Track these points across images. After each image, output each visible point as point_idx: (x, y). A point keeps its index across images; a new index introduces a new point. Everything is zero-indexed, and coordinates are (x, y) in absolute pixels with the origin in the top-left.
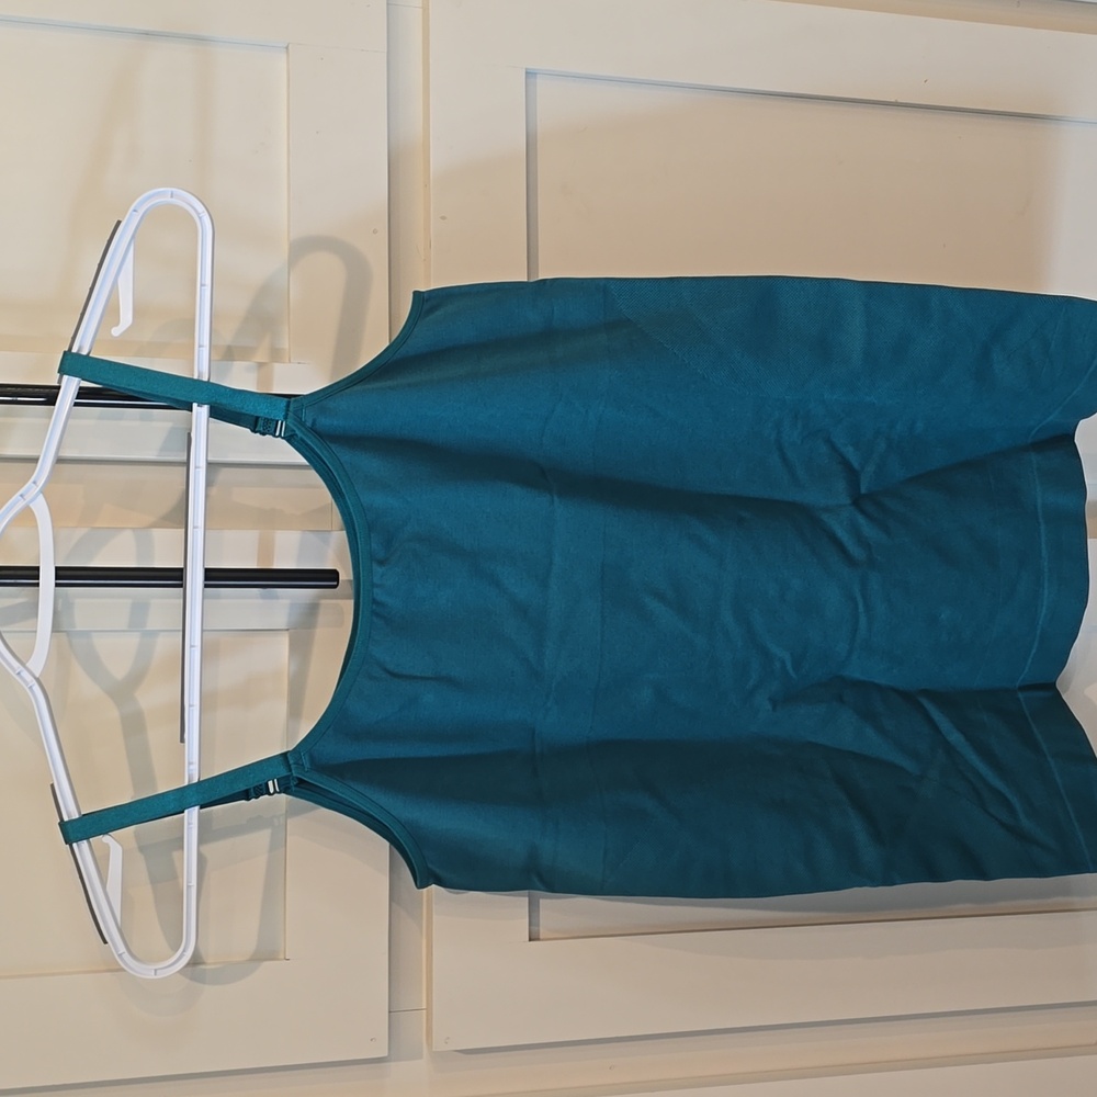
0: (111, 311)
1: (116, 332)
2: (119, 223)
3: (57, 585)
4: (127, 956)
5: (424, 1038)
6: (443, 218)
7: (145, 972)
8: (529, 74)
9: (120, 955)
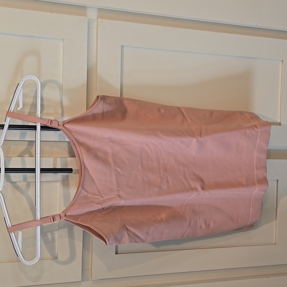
0: (17, 105)
1: (19, 109)
2: (19, 84)
3: (5, 172)
4: (23, 259)
5: (90, 276)
6: (100, 82)
7: (28, 263)
8: (122, 46)
9: (21, 259)
